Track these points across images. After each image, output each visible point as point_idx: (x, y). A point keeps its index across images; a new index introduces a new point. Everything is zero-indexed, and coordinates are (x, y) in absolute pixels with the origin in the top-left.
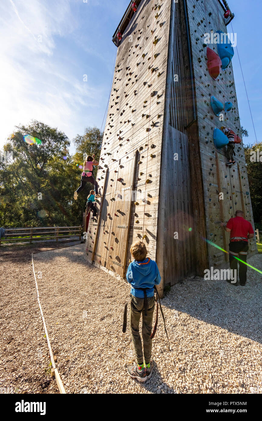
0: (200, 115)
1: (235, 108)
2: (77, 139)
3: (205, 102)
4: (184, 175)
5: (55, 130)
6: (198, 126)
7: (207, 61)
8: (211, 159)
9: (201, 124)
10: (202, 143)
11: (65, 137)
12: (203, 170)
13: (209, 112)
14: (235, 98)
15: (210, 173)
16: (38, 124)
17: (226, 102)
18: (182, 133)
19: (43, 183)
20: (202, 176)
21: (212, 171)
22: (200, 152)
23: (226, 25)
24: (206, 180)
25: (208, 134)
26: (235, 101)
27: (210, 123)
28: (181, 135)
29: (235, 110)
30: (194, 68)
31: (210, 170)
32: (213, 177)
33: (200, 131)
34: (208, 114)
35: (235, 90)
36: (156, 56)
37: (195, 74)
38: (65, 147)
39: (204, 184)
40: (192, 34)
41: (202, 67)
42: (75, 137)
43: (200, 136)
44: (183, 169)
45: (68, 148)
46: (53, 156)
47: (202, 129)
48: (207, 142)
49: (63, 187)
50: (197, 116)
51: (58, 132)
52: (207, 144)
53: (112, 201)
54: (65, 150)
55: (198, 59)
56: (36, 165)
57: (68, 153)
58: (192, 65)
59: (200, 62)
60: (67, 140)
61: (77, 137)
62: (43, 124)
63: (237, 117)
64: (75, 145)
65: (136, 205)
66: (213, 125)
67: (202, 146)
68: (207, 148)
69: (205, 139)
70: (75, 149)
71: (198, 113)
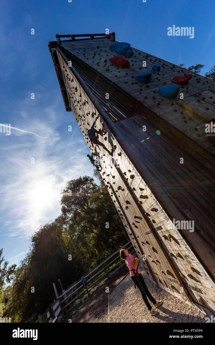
0: (135, 94)
1: (164, 64)
2: (95, 173)
3: (132, 84)
4: (162, 144)
5: (81, 178)
6: (140, 102)
7: (114, 65)
8: (175, 111)
9: (140, 98)
10: (154, 109)
11: (88, 177)
12: (175, 126)
13: (141, 86)
14: (158, 60)
15: (186, 122)
16: (70, 183)
17: (152, 68)
18: (132, 118)
19: (94, 217)
20: (179, 131)
21: (186, 118)
22: (158, 116)
23: (114, 40)
24: (187, 130)
25: (154, 98)
26: (160, 61)
27: (149, 91)
28: (133, 119)
29: (165, 64)
30: (106, 77)
31: (184, 119)
32: (193, 121)
33: (145, 103)
34: (142, 88)
35: (153, 56)
36: (81, 96)
37: (110, 79)
38: (92, 183)
39: (188, 135)
40: (92, 65)
41: (112, 71)
42: (93, 173)
43: (147, 106)
44: (156, 140)
45: (94, 182)
46: (89, 195)
47: (145, 101)
48: (159, 104)
49: (107, 211)
50: (133, 97)
51: (83, 178)
52: (160, 105)
53: (127, 210)
54: (93, 185)
55: (106, 70)
56: (84, 208)
57: (97, 185)
58: (105, 77)
59: (108, 70)
60: (90, 178)
61: (95, 172)
62: (72, 181)
63: (172, 66)
64: (97, 177)
65: (142, 205)
66: (153, 90)
67: (156, 110)
68: (163, 107)
69: (155, 103)
70: (99, 180)
71: (132, 95)
